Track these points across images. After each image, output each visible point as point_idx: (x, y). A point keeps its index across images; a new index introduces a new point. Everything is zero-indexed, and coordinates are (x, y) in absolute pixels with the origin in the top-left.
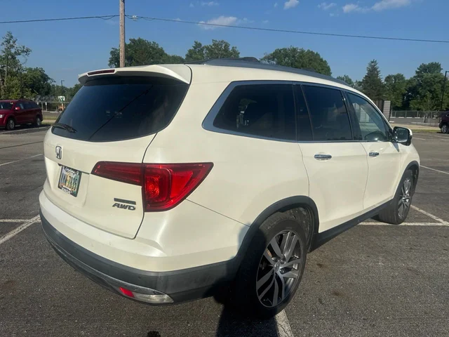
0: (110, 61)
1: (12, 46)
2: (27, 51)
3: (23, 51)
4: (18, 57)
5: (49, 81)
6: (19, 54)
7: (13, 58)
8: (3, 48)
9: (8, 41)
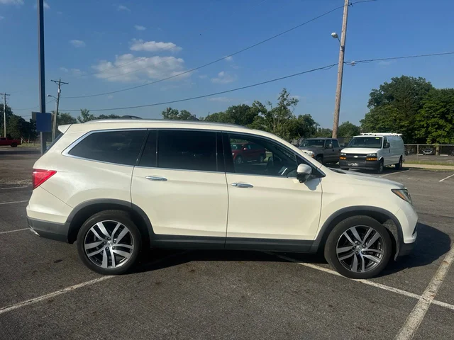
0: (370, 103)
1: (285, 99)
2: (295, 102)
3: (292, 102)
4: (289, 108)
5: (314, 125)
6: (289, 105)
7: (285, 108)
8: (279, 101)
9: (283, 96)
